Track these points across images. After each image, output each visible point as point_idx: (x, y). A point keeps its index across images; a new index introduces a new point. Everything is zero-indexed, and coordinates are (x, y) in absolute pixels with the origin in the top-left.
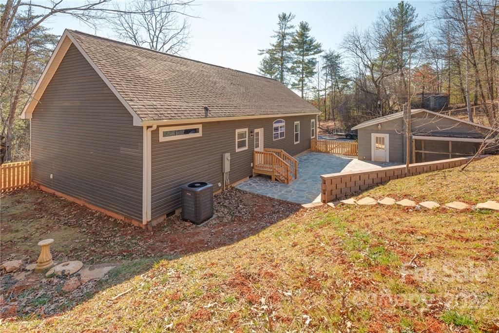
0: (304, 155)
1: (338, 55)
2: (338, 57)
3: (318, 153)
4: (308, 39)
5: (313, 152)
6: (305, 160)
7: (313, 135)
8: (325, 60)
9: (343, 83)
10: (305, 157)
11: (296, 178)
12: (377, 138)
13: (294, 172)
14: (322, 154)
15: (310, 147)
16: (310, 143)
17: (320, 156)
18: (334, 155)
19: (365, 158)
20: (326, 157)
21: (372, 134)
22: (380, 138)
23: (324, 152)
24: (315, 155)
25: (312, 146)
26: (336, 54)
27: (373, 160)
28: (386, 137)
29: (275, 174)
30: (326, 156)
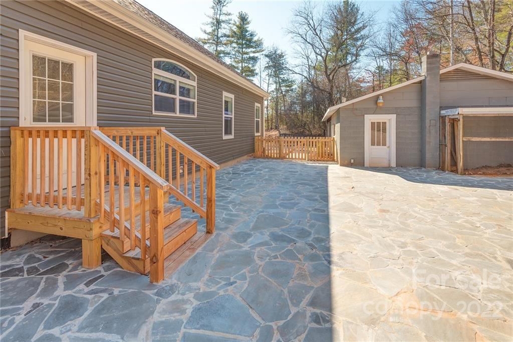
0: (242, 164)
1: (282, 53)
2: (281, 56)
3: (267, 160)
4: (248, 33)
5: (259, 158)
6: (245, 171)
7: (258, 131)
8: (267, 59)
9: (286, 86)
10: (245, 166)
11: (209, 232)
12: (373, 124)
13: (205, 209)
14: (274, 160)
15: (253, 151)
16: (253, 144)
17: (271, 163)
18: (294, 161)
19: (352, 161)
20: (281, 165)
21: (365, 115)
22: (379, 123)
23: (277, 158)
24: (263, 162)
25: (256, 148)
26: (279, 52)
27: (367, 164)
28: (390, 120)
29: (96, 231)
30: (282, 163)
